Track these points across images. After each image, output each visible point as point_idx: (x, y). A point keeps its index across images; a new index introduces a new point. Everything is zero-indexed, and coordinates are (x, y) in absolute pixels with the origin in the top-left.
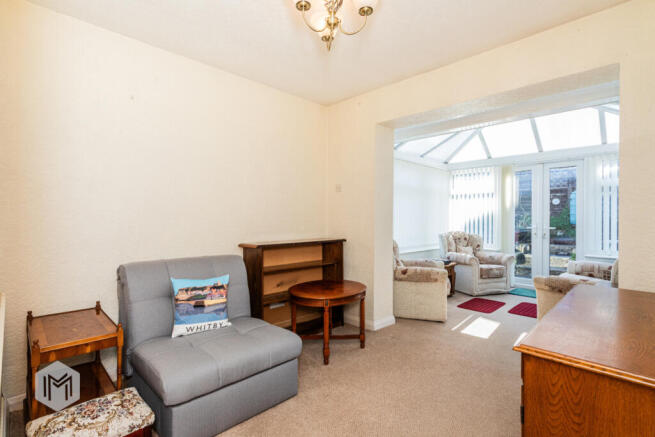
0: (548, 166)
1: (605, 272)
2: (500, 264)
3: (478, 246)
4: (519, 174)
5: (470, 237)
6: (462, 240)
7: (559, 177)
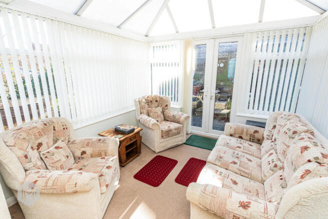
0: (218, 41)
1: (251, 135)
2: (178, 122)
3: (167, 106)
4: (198, 47)
5: (161, 99)
6: (154, 101)
7: (225, 50)
